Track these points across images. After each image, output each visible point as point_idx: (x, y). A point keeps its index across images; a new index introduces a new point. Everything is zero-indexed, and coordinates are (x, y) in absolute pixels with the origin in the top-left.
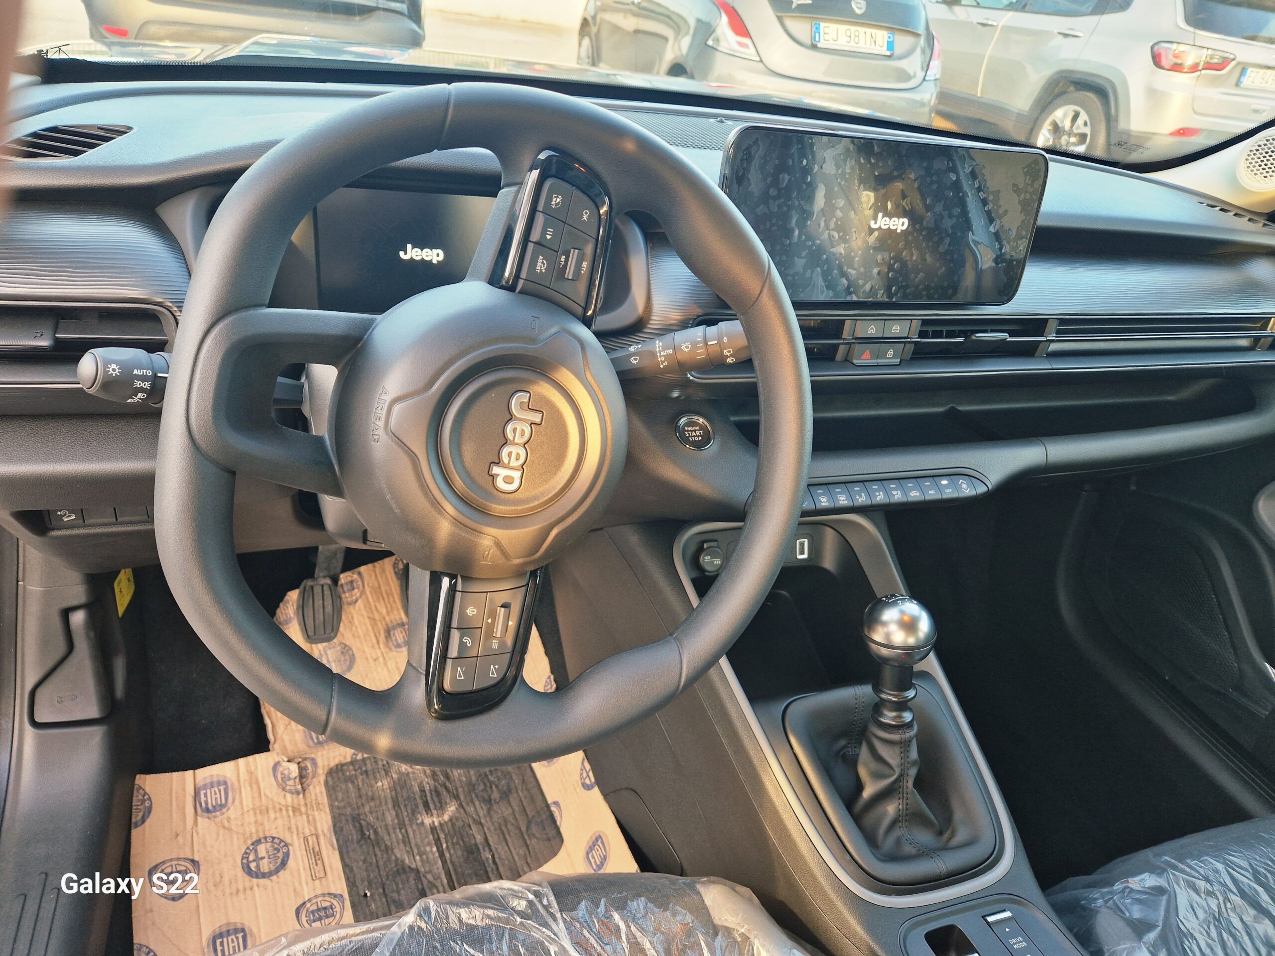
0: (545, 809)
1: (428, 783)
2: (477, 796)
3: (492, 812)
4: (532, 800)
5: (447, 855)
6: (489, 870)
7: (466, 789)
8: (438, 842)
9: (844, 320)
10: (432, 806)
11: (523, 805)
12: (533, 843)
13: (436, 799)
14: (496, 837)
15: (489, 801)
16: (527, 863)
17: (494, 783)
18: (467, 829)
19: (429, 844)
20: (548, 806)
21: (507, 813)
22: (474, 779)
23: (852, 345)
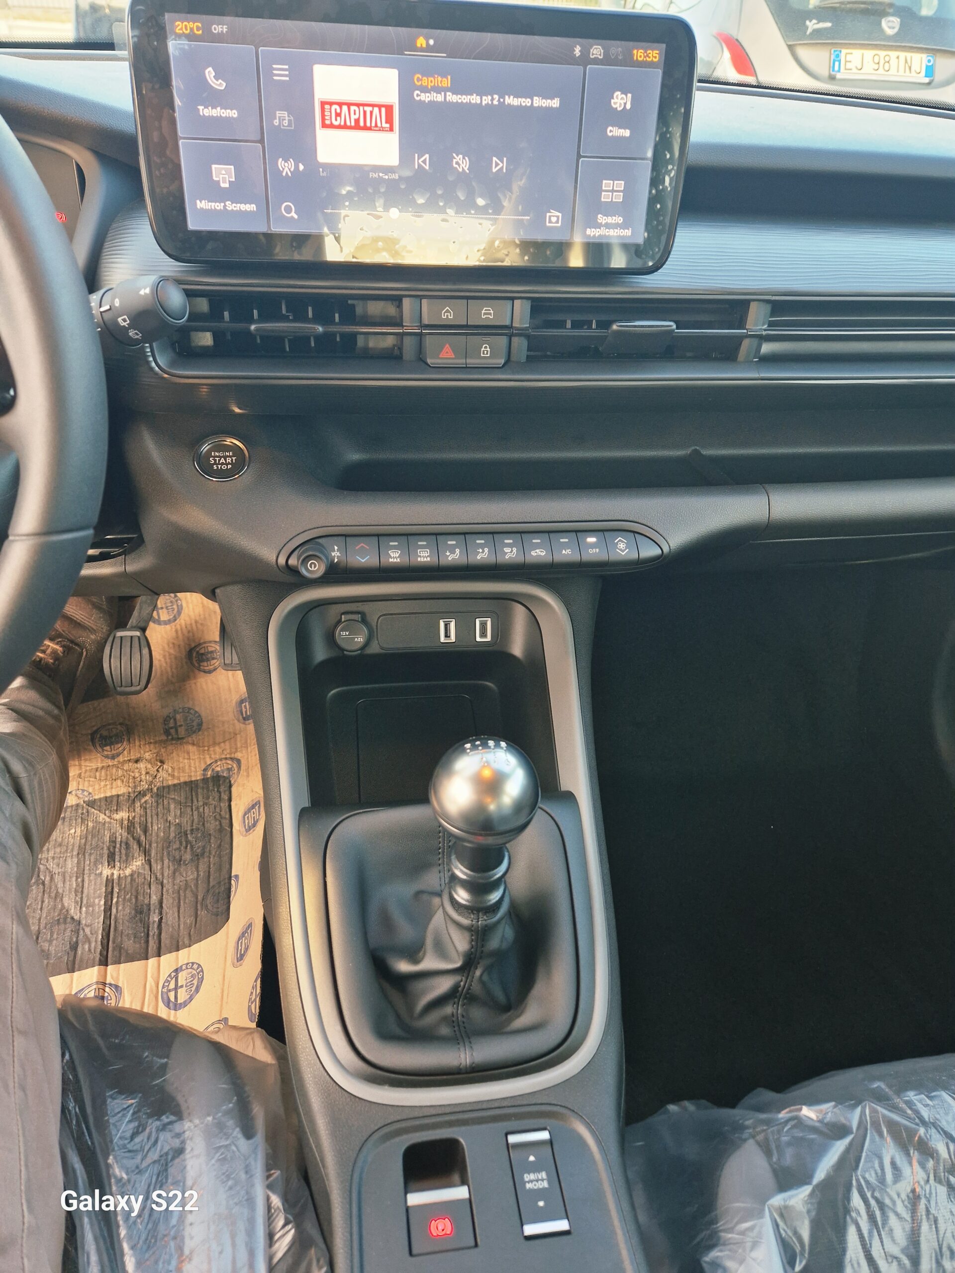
0: (227, 881)
1: (121, 835)
2: (168, 854)
3: (177, 874)
4: (220, 869)
5: (114, 910)
6: (151, 934)
7: (160, 845)
8: (109, 895)
9: (400, 298)
10: (117, 858)
11: (209, 872)
12: (202, 913)
13: (123, 852)
14: (171, 901)
15: (179, 861)
16: (190, 934)
17: (191, 843)
18: (146, 887)
19: (99, 897)
20: (230, 878)
21: (191, 877)
22: (172, 835)
23: (424, 338)
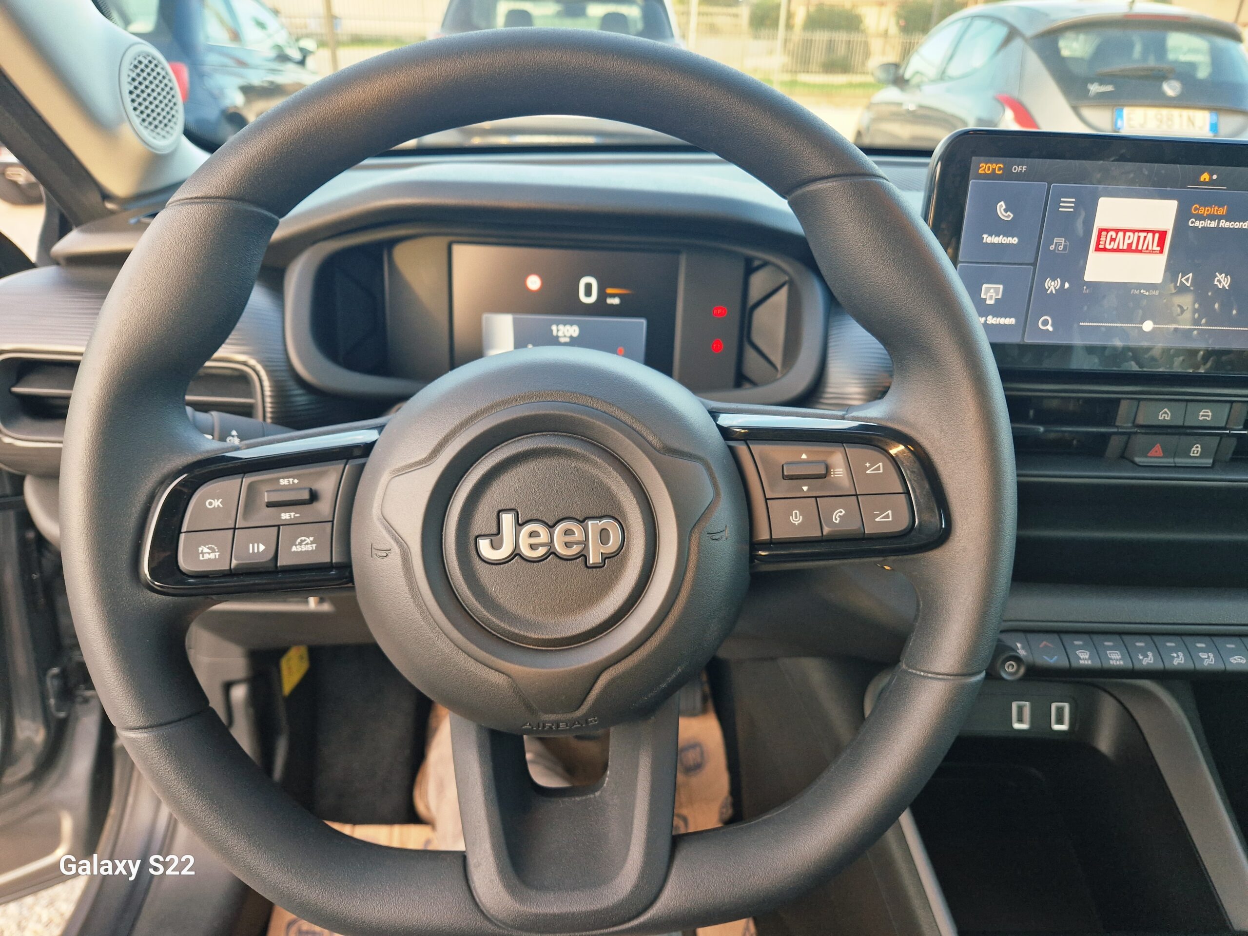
9: (1118, 400)
23: (1133, 437)
